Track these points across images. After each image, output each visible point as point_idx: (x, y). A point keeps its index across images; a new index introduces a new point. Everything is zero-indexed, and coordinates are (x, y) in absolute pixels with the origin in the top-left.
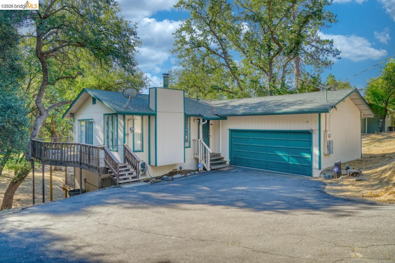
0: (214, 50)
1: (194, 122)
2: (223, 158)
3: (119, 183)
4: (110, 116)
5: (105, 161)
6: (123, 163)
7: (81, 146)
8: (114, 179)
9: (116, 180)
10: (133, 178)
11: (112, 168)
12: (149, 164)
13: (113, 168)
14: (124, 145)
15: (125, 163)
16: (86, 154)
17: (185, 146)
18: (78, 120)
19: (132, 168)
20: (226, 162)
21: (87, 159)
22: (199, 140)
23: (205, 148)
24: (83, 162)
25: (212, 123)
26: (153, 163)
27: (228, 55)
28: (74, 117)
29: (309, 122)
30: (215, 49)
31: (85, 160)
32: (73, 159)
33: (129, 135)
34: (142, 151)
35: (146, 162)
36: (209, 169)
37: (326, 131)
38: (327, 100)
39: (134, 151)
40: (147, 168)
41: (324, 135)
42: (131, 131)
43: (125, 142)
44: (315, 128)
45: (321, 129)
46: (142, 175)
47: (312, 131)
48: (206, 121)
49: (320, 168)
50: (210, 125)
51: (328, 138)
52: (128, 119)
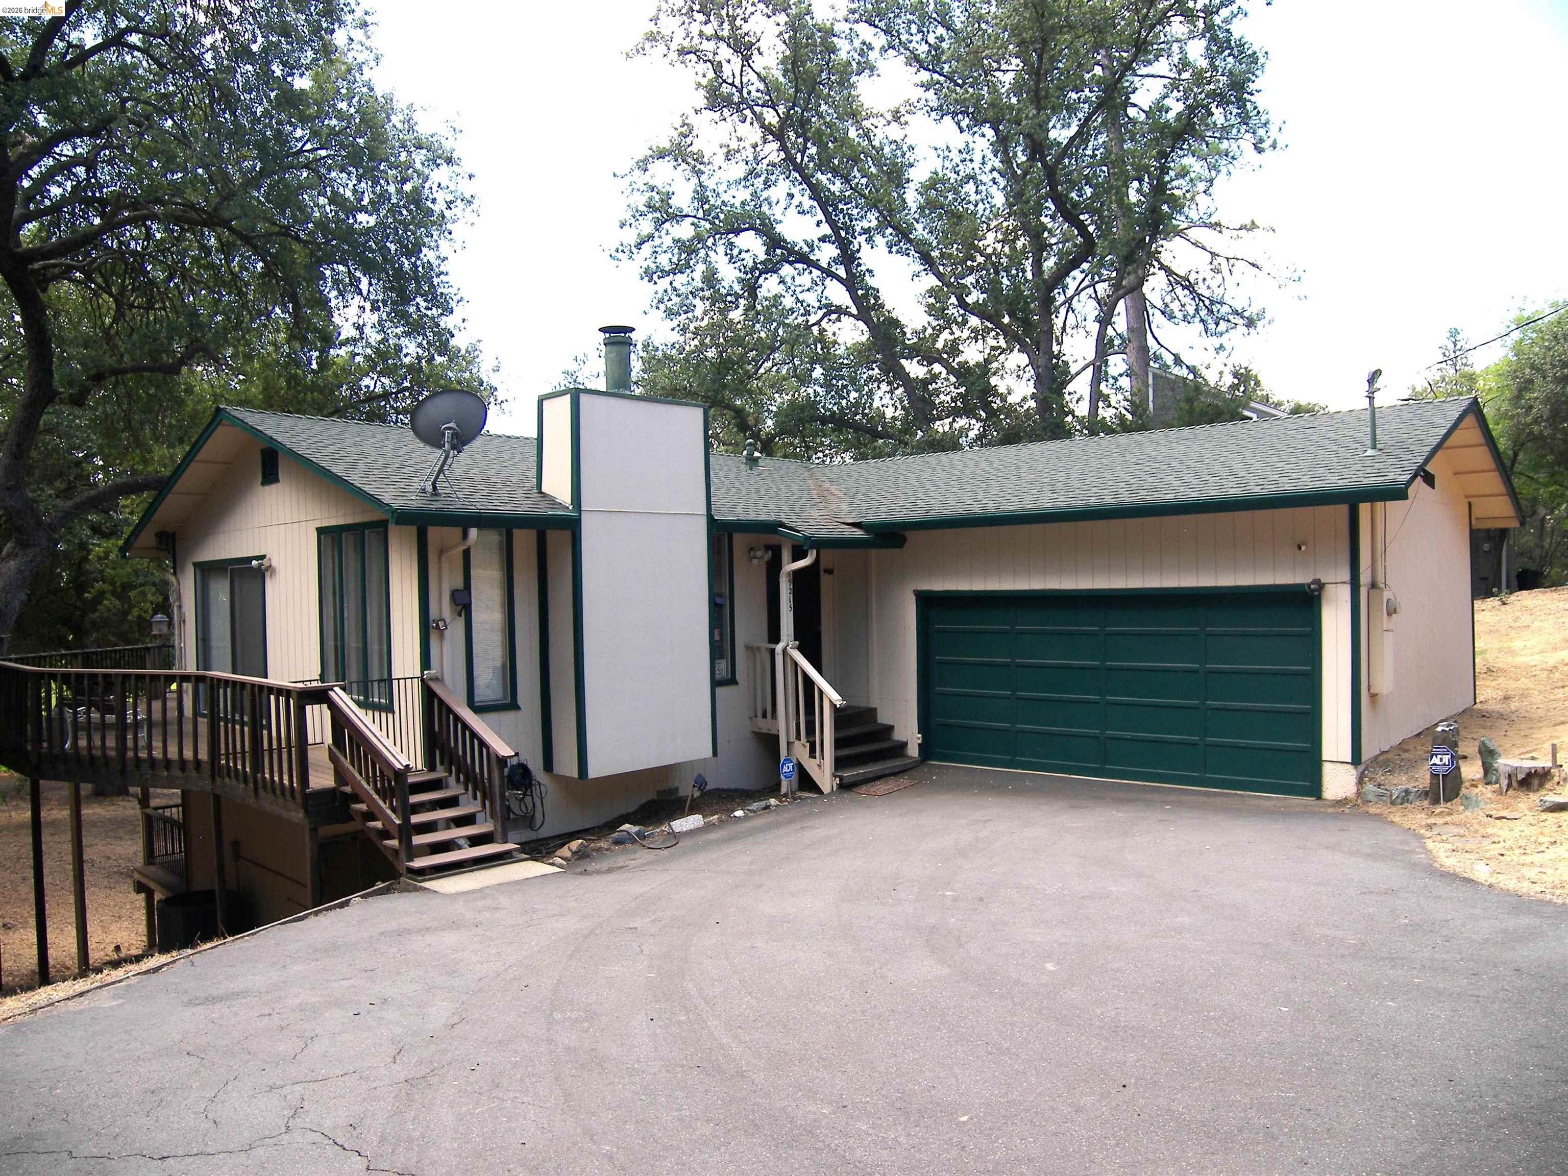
0: (802, 244)
1: (751, 559)
2: (890, 728)
3: (411, 871)
4: (348, 542)
5: (332, 758)
6: (419, 767)
7: (212, 687)
8: (385, 847)
9: (396, 852)
10: (475, 841)
11: (372, 792)
12: (548, 765)
13: (377, 791)
14: (423, 680)
15: (431, 765)
16: (237, 727)
17: (718, 677)
18: (196, 565)
19: (467, 789)
20: (904, 745)
21: (247, 749)
22: (779, 648)
23: (809, 683)
24: (223, 762)
25: (830, 567)
26: (567, 765)
27: (863, 268)
28: (174, 549)
29: (1303, 548)
30: (806, 241)
31: (235, 753)
32: (176, 750)
33: (448, 629)
34: (512, 704)
35: (532, 761)
36: (828, 784)
37: (1374, 587)
38: (1374, 447)
39: (473, 707)
40: (535, 789)
41: (1370, 606)
42: (457, 609)
43: (427, 665)
44: (1335, 575)
45: (1362, 579)
46: (512, 824)
47: (1320, 587)
48: (813, 554)
49: (1357, 758)
50: (823, 575)
51: (1385, 619)
52: (441, 551)
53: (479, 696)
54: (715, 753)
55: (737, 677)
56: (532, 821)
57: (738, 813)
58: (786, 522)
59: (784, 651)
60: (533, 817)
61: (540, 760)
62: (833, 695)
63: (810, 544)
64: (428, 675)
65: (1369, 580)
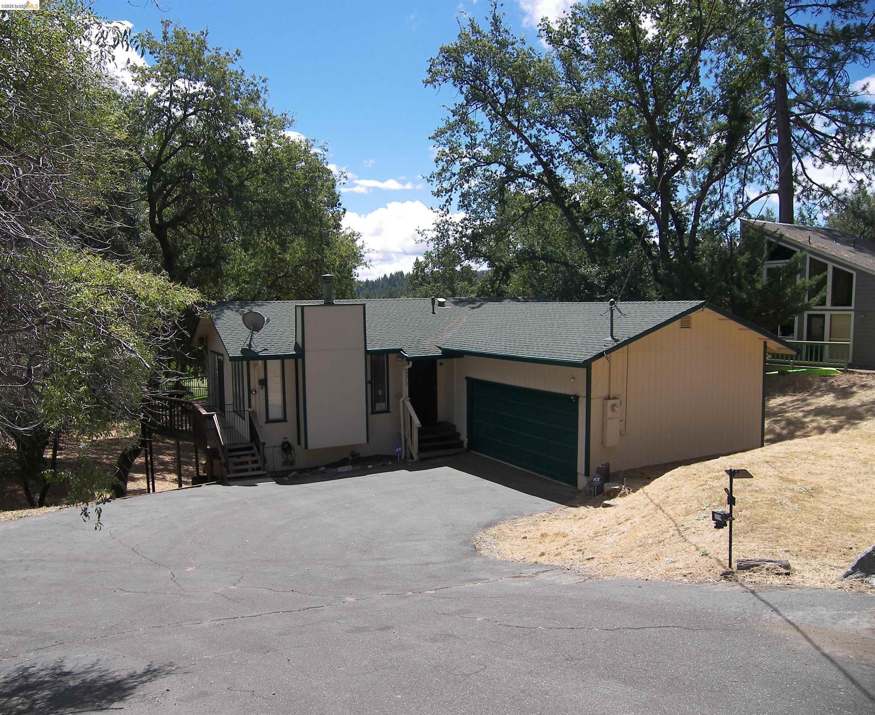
1: (398, 361)
2: (458, 435)
14: (248, 411)
18: (211, 351)
20: (462, 442)
22: (402, 399)
25: (442, 362)
28: (206, 343)
29: (574, 379)
33: (257, 394)
34: (284, 420)
35: (293, 440)
36: (416, 457)
37: (609, 398)
38: (612, 336)
39: (268, 421)
40: (292, 452)
41: (604, 406)
42: (261, 387)
43: (250, 406)
44: (583, 393)
45: (592, 396)
46: (285, 463)
47: (577, 397)
48: (411, 363)
49: (587, 473)
50: (438, 366)
51: (610, 413)
52: (255, 366)
53: (271, 417)
54: (368, 442)
55: (390, 410)
56: (292, 463)
57: (370, 466)
58: (405, 349)
59: (403, 402)
60: (292, 461)
61: (297, 441)
62: (417, 422)
63: (409, 359)
64: (250, 410)
65: (605, 394)
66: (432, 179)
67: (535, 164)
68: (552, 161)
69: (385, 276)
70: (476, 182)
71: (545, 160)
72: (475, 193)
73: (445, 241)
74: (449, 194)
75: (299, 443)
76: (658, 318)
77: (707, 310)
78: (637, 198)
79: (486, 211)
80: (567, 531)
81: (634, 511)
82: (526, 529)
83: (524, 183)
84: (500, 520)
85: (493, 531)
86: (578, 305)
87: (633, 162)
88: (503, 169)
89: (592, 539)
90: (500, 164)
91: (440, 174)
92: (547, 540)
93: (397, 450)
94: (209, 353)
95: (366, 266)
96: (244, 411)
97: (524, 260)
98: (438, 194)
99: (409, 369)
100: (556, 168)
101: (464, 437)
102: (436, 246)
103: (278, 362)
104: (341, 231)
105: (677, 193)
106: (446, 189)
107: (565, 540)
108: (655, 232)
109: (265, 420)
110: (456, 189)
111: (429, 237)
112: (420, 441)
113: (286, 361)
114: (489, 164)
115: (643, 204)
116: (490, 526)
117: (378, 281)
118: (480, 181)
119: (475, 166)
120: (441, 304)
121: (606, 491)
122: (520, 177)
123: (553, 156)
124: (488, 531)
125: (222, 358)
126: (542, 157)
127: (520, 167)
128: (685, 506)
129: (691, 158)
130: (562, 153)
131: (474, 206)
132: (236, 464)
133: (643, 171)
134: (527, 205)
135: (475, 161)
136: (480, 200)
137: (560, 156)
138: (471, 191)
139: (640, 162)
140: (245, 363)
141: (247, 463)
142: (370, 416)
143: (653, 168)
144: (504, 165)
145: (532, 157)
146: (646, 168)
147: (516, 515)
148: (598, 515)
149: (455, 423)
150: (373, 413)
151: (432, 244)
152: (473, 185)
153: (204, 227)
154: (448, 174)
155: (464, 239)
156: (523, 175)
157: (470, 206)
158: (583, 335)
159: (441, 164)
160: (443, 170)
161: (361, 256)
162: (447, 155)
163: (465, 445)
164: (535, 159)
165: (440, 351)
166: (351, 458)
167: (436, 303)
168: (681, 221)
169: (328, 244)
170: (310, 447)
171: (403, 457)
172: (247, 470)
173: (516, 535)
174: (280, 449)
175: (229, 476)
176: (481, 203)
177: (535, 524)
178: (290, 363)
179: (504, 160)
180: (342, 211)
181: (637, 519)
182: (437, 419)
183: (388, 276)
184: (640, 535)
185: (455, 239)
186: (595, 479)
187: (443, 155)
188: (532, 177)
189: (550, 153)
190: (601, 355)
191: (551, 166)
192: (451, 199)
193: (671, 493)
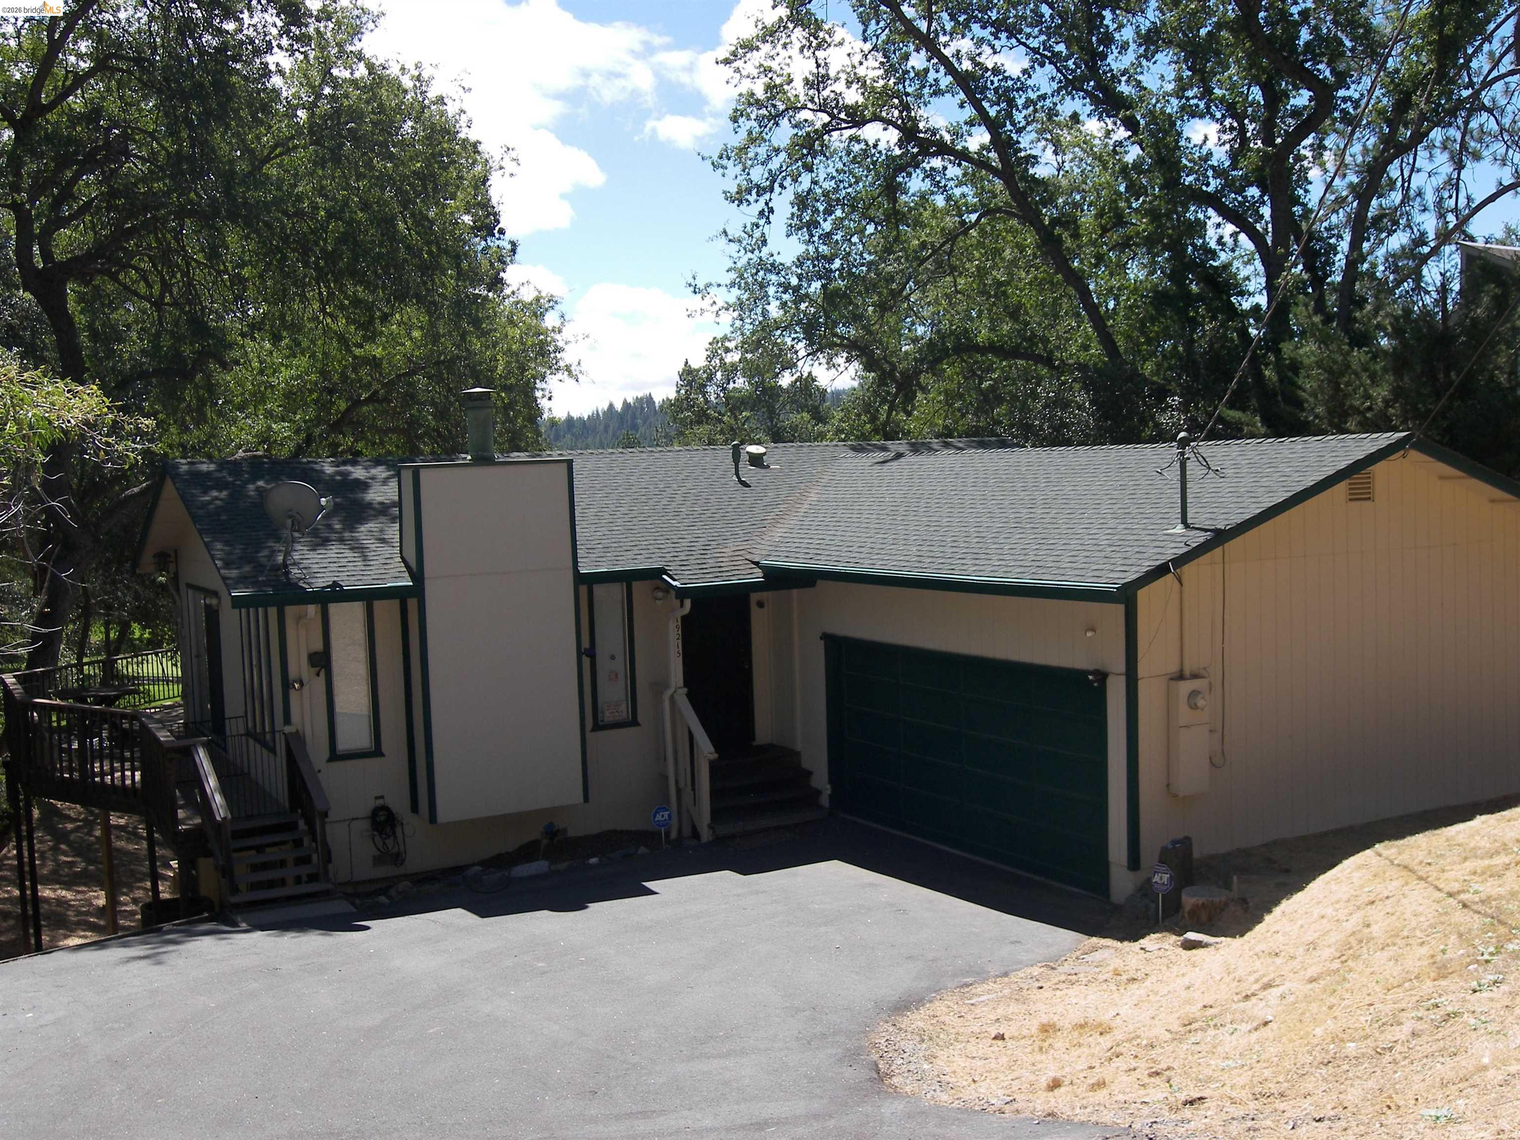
0: (944, 132)
2: (807, 775)
14: (284, 734)
18: (188, 586)
20: (816, 794)
22: (667, 693)
25: (762, 599)
28: (177, 567)
29: (1092, 634)
30: (947, 128)
33: (306, 688)
34: (376, 752)
35: (399, 803)
36: (706, 835)
37: (1181, 676)
38: (1184, 521)
39: (335, 756)
40: (398, 830)
41: (1170, 698)
42: (314, 670)
43: (287, 720)
44: (1118, 665)
45: (1142, 669)
46: (378, 861)
47: (1102, 676)
48: (688, 603)
49: (1134, 863)
50: (754, 608)
51: (1184, 714)
52: (299, 618)
53: (343, 745)
54: (586, 799)
55: (640, 718)
56: (397, 858)
57: (593, 861)
58: (672, 568)
59: (672, 698)
60: (398, 855)
61: (407, 802)
62: (706, 747)
63: (682, 593)
64: (288, 729)
65: (1174, 668)
66: (725, 162)
67: (971, 123)
68: (1010, 116)
69: (611, 406)
70: (831, 170)
71: (992, 112)
72: (826, 194)
73: (759, 310)
74: (767, 196)
75: (415, 808)
76: (1296, 477)
77: (1414, 455)
78: (1213, 201)
79: (855, 239)
80: (1106, 1017)
81: (1278, 961)
82: (1000, 1011)
83: (945, 168)
84: (930, 990)
85: (916, 1020)
86: (1090, 453)
87: (1201, 116)
88: (893, 135)
89: (1178, 1038)
90: (888, 122)
91: (743, 150)
92: (1060, 1042)
93: (659, 817)
94: (183, 587)
95: (570, 372)
96: (273, 731)
97: (945, 354)
98: (739, 198)
99: (684, 618)
100: (1020, 131)
101: (821, 780)
102: (738, 323)
103: (357, 608)
104: (508, 291)
105: (1309, 187)
106: (758, 186)
107: (1106, 1041)
108: (1257, 283)
109: (326, 754)
110: (782, 186)
111: (720, 303)
112: (715, 794)
113: (378, 605)
114: (860, 123)
115: (1229, 215)
116: (907, 1008)
117: (594, 418)
118: (840, 165)
119: (827, 129)
120: (756, 461)
121: (1187, 908)
122: (935, 155)
123: (1011, 103)
124: (904, 1022)
125: (214, 602)
126: (986, 104)
127: (934, 132)
128: (1424, 950)
129: (1345, 100)
130: (1033, 96)
131: (827, 226)
132: (255, 868)
133: (1226, 137)
134: (950, 222)
135: (826, 118)
136: (839, 213)
137: (1029, 103)
138: (819, 191)
139: (1218, 115)
140: (273, 611)
141: (282, 863)
142: (589, 735)
143: (1251, 127)
144: (896, 126)
145: (962, 106)
146: (1232, 128)
147: (968, 973)
148: (1175, 969)
149: (799, 747)
150: (598, 726)
151: (727, 318)
152: (822, 176)
153: (163, 281)
154: (762, 151)
155: (803, 306)
156: (943, 149)
157: (816, 224)
158: (1112, 523)
159: (746, 125)
160: (753, 140)
161: (558, 350)
162: (759, 104)
163: (825, 801)
164: (969, 112)
165: (758, 572)
166: (545, 842)
167: (744, 457)
168: (1317, 254)
169: (476, 322)
170: (444, 815)
171: (674, 835)
172: (283, 882)
173: (976, 1029)
174: (365, 825)
175: (234, 899)
176: (842, 219)
177: (1019, 996)
178: (386, 610)
179: (896, 113)
180: (509, 247)
181: (1294, 985)
182: (754, 739)
183: (618, 406)
184: (1319, 1031)
185: (784, 305)
186: (1156, 879)
187: (750, 104)
188: (963, 156)
189: (1006, 97)
190: (1161, 571)
191: (1009, 127)
192: (771, 211)
193: (1376, 914)
